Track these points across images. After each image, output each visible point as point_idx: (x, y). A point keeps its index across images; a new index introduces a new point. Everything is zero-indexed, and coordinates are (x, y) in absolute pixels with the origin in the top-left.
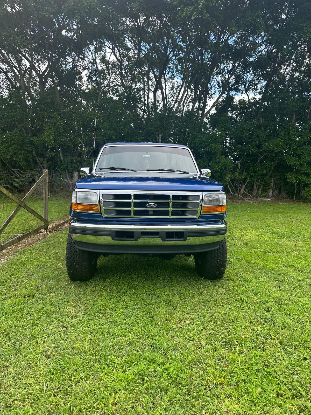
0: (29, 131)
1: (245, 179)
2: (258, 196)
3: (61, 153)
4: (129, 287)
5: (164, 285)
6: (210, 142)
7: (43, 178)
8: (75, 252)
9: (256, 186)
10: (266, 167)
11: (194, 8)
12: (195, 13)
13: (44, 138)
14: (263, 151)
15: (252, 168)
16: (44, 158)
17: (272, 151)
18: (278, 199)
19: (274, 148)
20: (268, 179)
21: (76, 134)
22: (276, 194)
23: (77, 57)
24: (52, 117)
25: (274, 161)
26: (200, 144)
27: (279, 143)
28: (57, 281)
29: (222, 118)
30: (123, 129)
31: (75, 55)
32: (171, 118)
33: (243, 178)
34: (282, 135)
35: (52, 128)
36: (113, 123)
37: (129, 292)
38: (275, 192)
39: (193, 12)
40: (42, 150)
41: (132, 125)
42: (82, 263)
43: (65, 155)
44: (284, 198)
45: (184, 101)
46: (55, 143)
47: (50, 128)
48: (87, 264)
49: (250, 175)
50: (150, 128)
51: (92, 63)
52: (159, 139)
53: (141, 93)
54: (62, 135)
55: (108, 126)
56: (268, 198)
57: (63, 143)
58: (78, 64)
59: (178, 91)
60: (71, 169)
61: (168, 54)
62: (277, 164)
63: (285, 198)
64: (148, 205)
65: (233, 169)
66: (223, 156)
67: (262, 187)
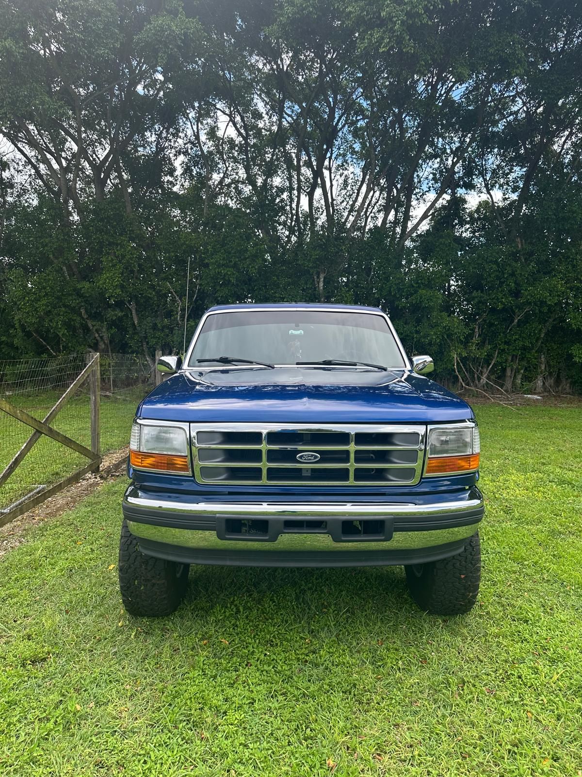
0: (75, 270)
1: (489, 357)
2: (515, 389)
3: (134, 312)
4: (257, 641)
5: (337, 636)
6: (419, 287)
7: (90, 371)
8: (137, 556)
9: (512, 371)
10: (530, 333)
11: (384, 32)
12: (387, 40)
13: (102, 284)
14: (523, 302)
15: (502, 334)
16: (102, 322)
17: (543, 303)
18: (554, 396)
19: (546, 298)
20: (534, 356)
21: (163, 275)
22: (550, 386)
23: (164, 132)
24: (117, 245)
25: (546, 321)
26: (399, 289)
27: (555, 286)
28: (100, 616)
29: (441, 240)
30: (250, 264)
31: (162, 129)
32: (343, 242)
33: (486, 356)
34: (561, 272)
35: (116, 265)
36: (232, 254)
37: (257, 656)
38: (549, 381)
39: (383, 39)
40: (99, 307)
41: (268, 257)
42: (153, 581)
43: (142, 316)
44: (567, 393)
45: (367, 209)
46: (123, 292)
47: (114, 266)
48: (164, 584)
49: (500, 349)
50: (302, 262)
51: (192, 143)
52: (318, 283)
53: (285, 196)
54: (136, 278)
55: (223, 260)
56: (535, 394)
57: (138, 291)
58: (167, 144)
59: (356, 191)
60: (153, 341)
61: (336, 120)
62: (552, 327)
63: (569, 394)
64: (301, 457)
65: (465, 338)
66: (445, 314)
67: (522, 371)
